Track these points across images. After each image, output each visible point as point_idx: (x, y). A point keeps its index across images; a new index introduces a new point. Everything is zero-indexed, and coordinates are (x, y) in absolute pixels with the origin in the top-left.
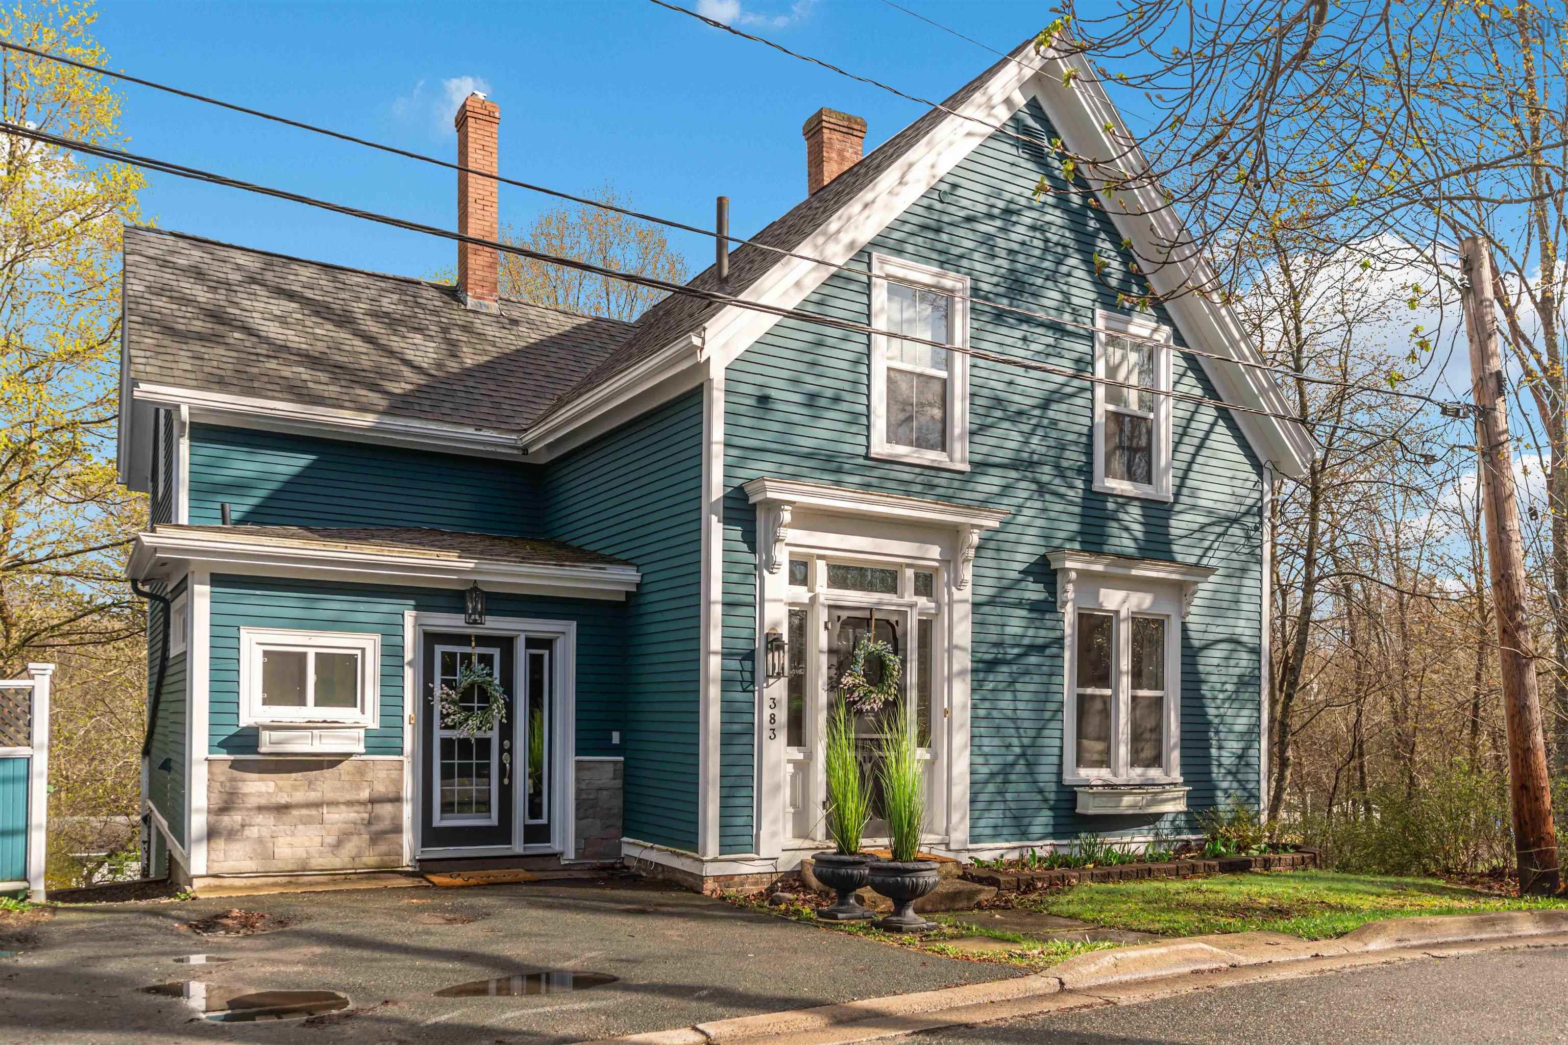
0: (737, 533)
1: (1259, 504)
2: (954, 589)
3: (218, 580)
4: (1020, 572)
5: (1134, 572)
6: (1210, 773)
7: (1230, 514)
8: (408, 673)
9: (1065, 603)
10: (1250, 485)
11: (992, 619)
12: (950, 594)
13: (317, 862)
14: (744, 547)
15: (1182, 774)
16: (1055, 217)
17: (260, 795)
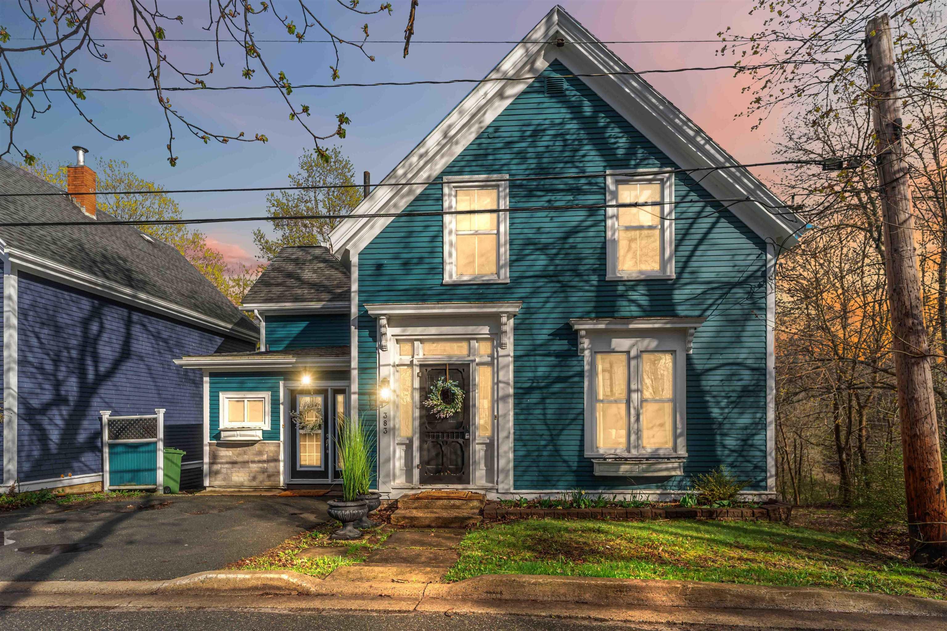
0: (366, 333)
1: (764, 269)
2: (499, 349)
3: (212, 375)
4: (549, 335)
5: (631, 326)
6: (715, 451)
7: (732, 280)
8: (282, 407)
9: (583, 350)
10: (753, 257)
11: (528, 364)
12: (497, 352)
13: (246, 483)
14: (371, 339)
15: (688, 451)
16: (573, 126)
17: (227, 456)
